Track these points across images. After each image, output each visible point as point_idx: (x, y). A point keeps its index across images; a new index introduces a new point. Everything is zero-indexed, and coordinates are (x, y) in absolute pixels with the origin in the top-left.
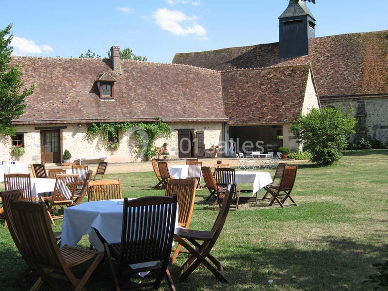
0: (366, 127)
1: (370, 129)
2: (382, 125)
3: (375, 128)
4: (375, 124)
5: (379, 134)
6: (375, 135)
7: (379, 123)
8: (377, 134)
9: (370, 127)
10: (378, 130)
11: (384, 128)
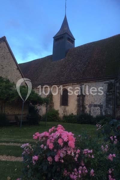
0: (85, 105)
1: (87, 106)
2: (95, 104)
3: (90, 106)
4: (91, 103)
5: (93, 111)
6: (90, 111)
7: (93, 102)
8: (92, 112)
9: (87, 105)
10: (92, 107)
11: (97, 107)
